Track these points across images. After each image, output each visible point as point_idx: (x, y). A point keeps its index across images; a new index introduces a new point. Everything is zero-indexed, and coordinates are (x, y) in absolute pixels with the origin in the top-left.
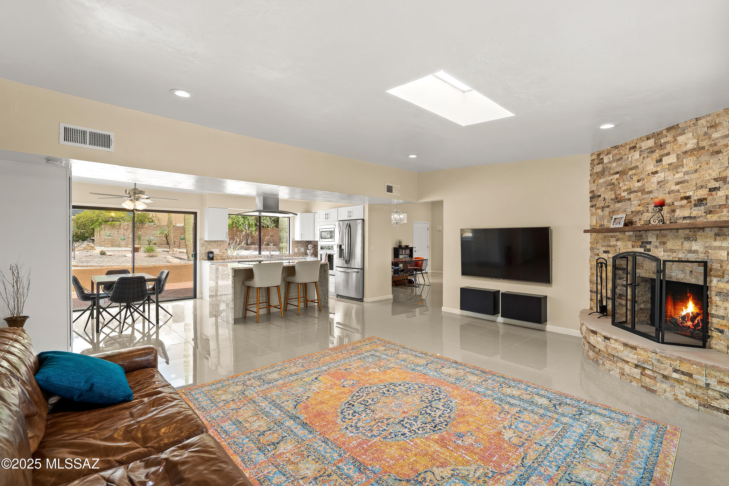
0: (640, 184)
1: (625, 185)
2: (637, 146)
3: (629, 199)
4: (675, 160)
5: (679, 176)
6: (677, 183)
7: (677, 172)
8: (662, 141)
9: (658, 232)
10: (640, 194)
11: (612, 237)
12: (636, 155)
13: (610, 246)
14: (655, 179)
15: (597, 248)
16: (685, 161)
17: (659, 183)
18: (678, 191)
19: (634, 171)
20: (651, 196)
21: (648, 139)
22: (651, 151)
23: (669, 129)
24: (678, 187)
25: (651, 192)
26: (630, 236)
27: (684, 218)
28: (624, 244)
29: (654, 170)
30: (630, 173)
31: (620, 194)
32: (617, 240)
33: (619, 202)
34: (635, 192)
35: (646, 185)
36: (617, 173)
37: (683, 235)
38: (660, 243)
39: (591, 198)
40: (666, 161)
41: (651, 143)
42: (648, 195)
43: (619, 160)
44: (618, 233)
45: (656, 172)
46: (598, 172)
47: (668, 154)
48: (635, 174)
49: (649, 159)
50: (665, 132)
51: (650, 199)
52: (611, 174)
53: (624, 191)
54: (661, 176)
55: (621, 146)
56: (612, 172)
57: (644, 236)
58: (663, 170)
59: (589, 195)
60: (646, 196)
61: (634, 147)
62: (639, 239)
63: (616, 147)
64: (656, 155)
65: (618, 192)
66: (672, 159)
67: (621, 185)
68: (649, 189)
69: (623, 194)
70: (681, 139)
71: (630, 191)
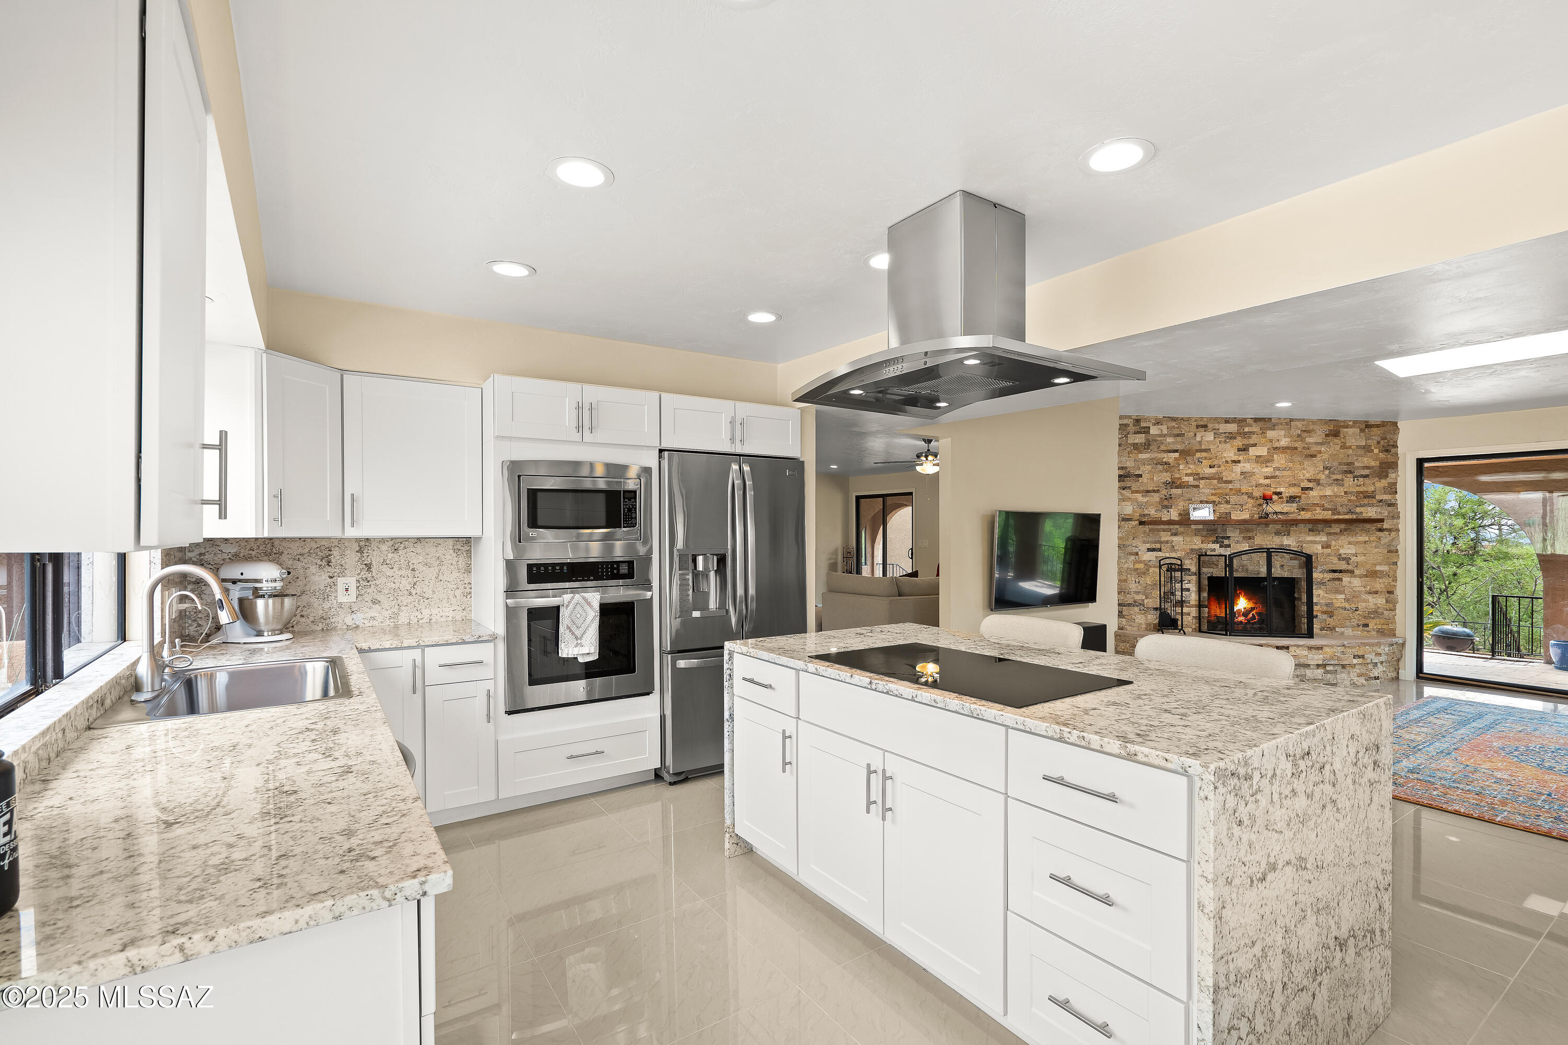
0: (1213, 470)
1: (1189, 468)
2: (1210, 426)
3: (1197, 486)
4: (1265, 453)
5: (1268, 470)
6: (1266, 478)
7: (1267, 467)
8: (1246, 430)
9: (1242, 527)
10: (1215, 482)
11: (1164, 530)
12: (1210, 436)
13: (1161, 542)
14: (1238, 468)
15: (1135, 545)
16: (1275, 456)
17: (1242, 473)
18: (1268, 486)
19: (1204, 454)
20: (1230, 486)
21: (1227, 421)
22: (1231, 437)
23: (1256, 420)
24: (1267, 481)
25: (1230, 482)
26: (1199, 530)
27: (1276, 513)
28: (1188, 539)
29: (1236, 458)
30: (1198, 455)
31: (1180, 478)
32: (1176, 534)
33: (1176, 488)
34: (1207, 478)
35: (1224, 474)
36: (1176, 451)
37: (1274, 530)
38: (1244, 538)
39: (1120, 476)
40: (1253, 451)
41: (1233, 428)
42: (1227, 485)
43: (1178, 435)
44: (1177, 526)
45: (1239, 462)
46: (1137, 444)
47: (1255, 445)
48: (1206, 458)
49: (1228, 445)
50: (1251, 422)
51: (1228, 490)
52: (1163, 451)
53: (1187, 475)
54: (1247, 467)
55: (1182, 419)
56: (1163, 448)
57: (1219, 530)
58: (1248, 461)
59: (1116, 473)
60: (1223, 485)
61: (1205, 426)
62: (1211, 535)
63: (1173, 419)
64: (1239, 442)
65: (1177, 476)
66: (1262, 451)
67: (1181, 467)
68: (1229, 479)
69: (1186, 479)
70: (1270, 434)
71: (1198, 477)
